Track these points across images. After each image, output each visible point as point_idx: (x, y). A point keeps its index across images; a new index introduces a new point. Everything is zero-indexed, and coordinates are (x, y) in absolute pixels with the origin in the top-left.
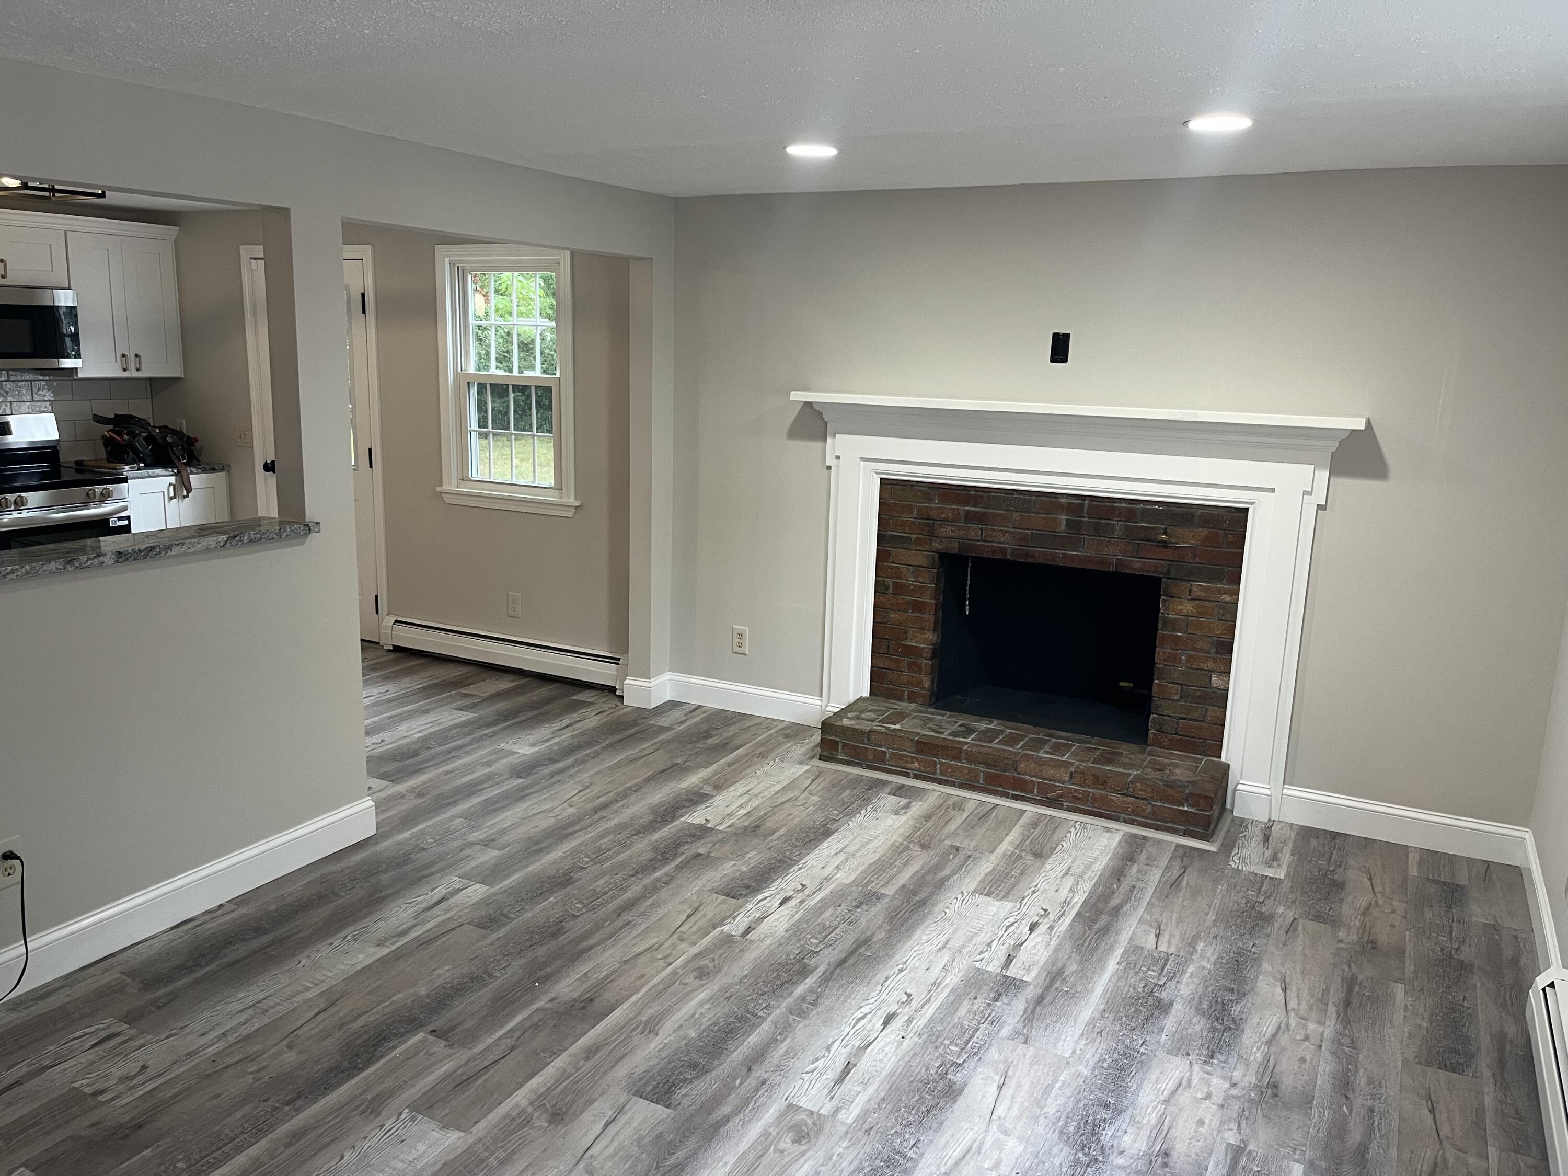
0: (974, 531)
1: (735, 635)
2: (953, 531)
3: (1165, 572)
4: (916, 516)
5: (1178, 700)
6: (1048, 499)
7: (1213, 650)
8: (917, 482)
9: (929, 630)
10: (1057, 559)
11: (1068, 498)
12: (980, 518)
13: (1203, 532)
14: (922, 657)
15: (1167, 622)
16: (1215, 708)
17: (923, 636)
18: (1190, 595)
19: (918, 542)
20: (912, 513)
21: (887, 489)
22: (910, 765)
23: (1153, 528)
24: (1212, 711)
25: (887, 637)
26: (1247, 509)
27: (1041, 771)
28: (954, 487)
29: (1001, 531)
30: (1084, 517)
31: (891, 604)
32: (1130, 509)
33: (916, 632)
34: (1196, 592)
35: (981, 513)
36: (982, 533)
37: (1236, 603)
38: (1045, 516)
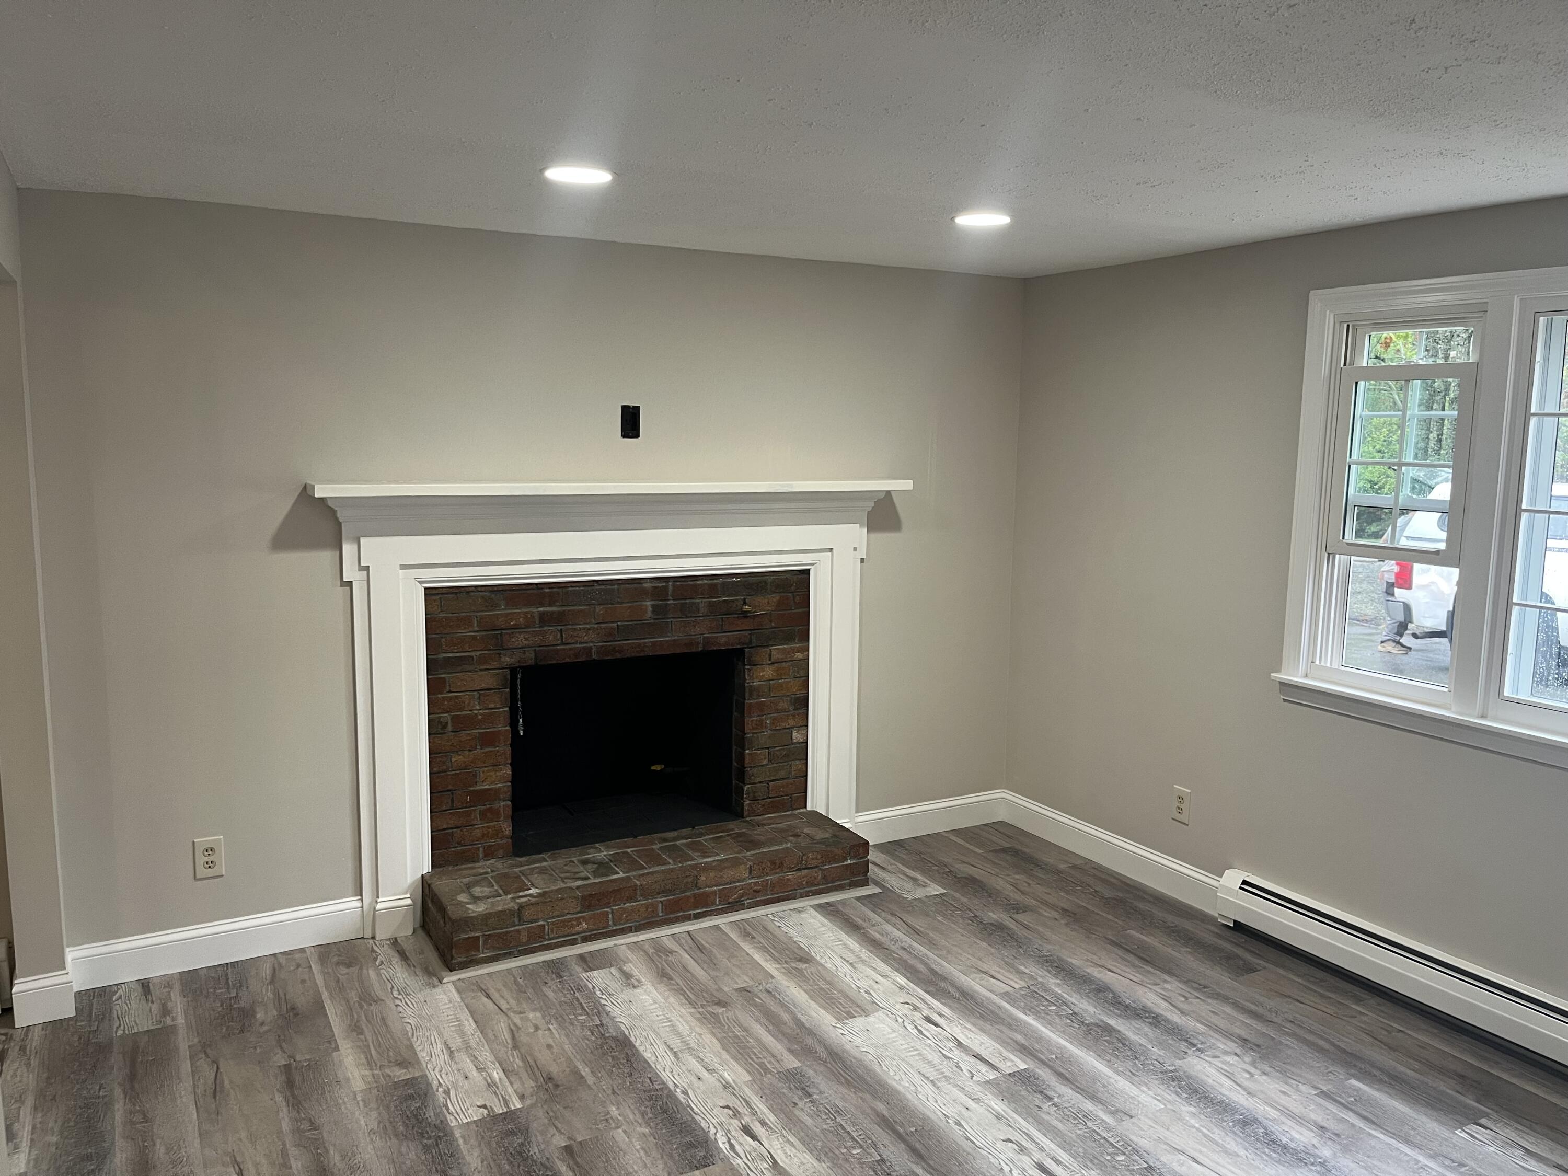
0: (551, 635)
1: (199, 853)
2: (526, 639)
3: (748, 641)
4: (476, 629)
5: (767, 765)
6: (633, 586)
7: (791, 708)
8: (476, 587)
9: (505, 765)
10: (646, 649)
11: (651, 583)
12: (559, 619)
13: (775, 598)
14: (500, 800)
15: (752, 689)
16: (797, 762)
17: (498, 774)
18: (770, 660)
19: (483, 660)
20: (472, 626)
21: (435, 601)
22: (577, 929)
23: (733, 601)
24: (796, 765)
25: (450, 787)
26: (809, 570)
27: (721, 877)
28: (524, 587)
29: (584, 628)
30: (669, 600)
31: (452, 745)
32: (712, 585)
33: (488, 771)
34: (776, 656)
35: (559, 612)
36: (562, 636)
37: (806, 660)
38: (630, 605)
